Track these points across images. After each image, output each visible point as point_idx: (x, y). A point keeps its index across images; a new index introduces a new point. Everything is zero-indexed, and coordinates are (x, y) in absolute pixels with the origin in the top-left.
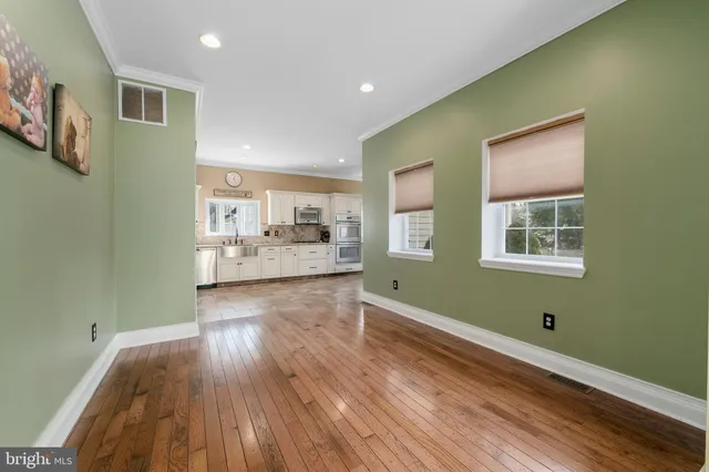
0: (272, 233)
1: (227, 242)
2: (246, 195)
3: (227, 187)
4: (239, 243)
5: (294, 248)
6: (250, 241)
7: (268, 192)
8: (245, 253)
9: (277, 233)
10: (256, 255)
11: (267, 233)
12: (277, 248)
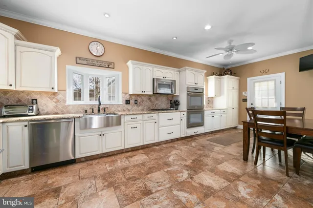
0: (132, 102)
1: (89, 111)
2: (109, 66)
3: (89, 56)
4: (102, 111)
5: (155, 115)
6: (113, 110)
7: (130, 63)
8: (108, 124)
9: (136, 102)
10: (120, 124)
11: (128, 102)
12: (140, 117)
